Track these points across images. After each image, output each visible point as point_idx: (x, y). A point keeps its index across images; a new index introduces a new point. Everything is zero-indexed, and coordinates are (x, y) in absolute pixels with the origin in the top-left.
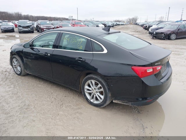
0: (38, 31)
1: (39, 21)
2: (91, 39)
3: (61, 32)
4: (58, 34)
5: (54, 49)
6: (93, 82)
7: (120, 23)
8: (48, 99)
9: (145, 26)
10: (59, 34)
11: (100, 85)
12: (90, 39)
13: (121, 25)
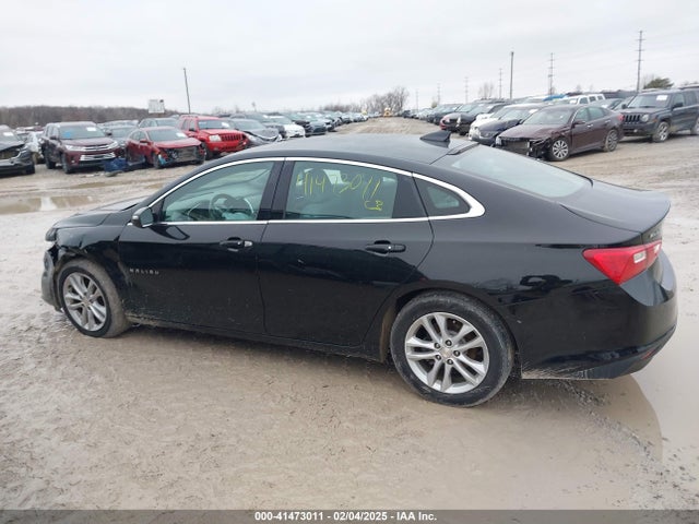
0: (52, 166)
1: (55, 128)
2: (415, 175)
3: (288, 159)
4: (274, 167)
5: (265, 222)
6: (441, 318)
7: (351, 116)
8: (272, 404)
9: (448, 121)
10: (279, 168)
11: (467, 328)
12: (409, 174)
13: (355, 121)
